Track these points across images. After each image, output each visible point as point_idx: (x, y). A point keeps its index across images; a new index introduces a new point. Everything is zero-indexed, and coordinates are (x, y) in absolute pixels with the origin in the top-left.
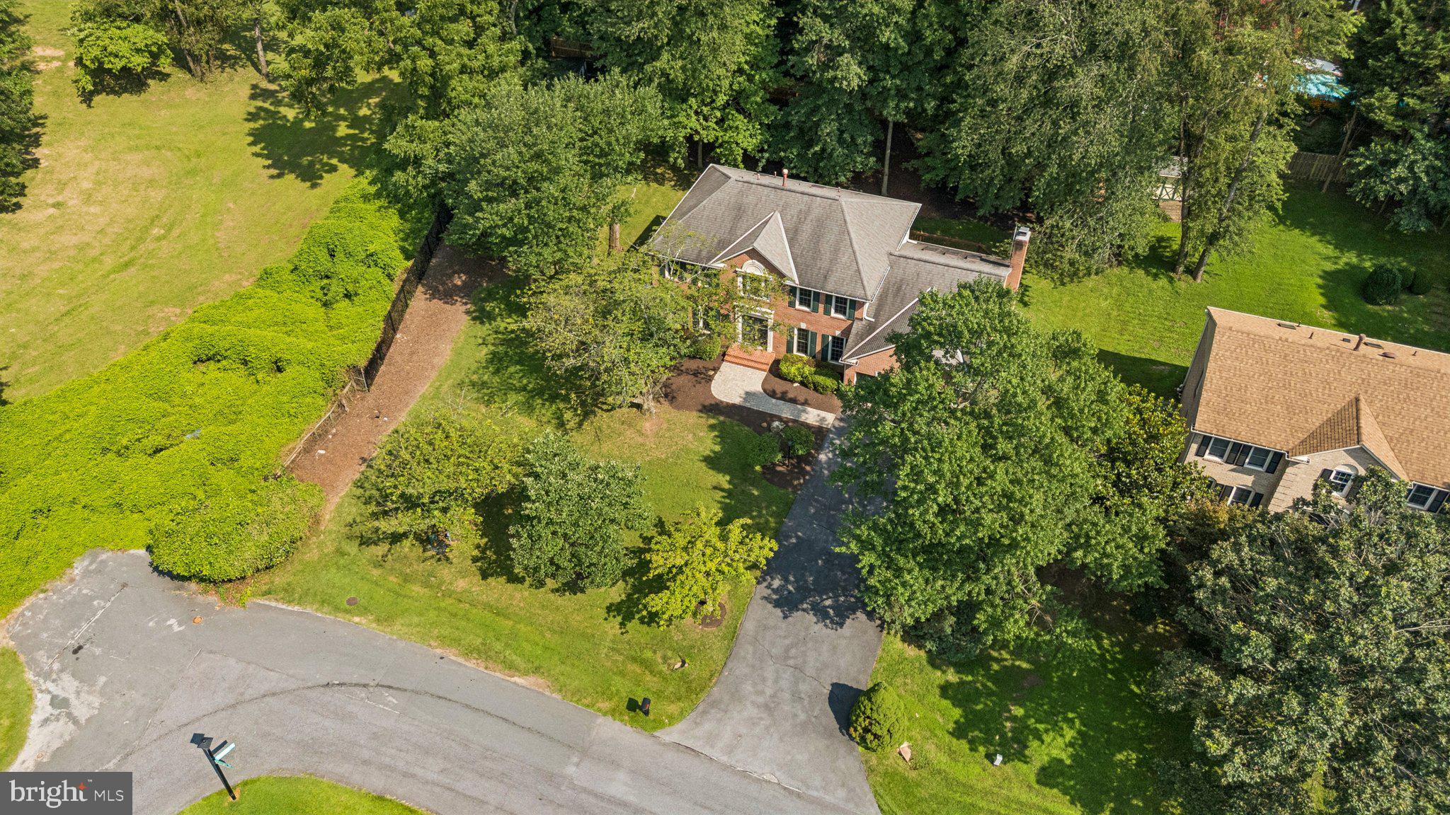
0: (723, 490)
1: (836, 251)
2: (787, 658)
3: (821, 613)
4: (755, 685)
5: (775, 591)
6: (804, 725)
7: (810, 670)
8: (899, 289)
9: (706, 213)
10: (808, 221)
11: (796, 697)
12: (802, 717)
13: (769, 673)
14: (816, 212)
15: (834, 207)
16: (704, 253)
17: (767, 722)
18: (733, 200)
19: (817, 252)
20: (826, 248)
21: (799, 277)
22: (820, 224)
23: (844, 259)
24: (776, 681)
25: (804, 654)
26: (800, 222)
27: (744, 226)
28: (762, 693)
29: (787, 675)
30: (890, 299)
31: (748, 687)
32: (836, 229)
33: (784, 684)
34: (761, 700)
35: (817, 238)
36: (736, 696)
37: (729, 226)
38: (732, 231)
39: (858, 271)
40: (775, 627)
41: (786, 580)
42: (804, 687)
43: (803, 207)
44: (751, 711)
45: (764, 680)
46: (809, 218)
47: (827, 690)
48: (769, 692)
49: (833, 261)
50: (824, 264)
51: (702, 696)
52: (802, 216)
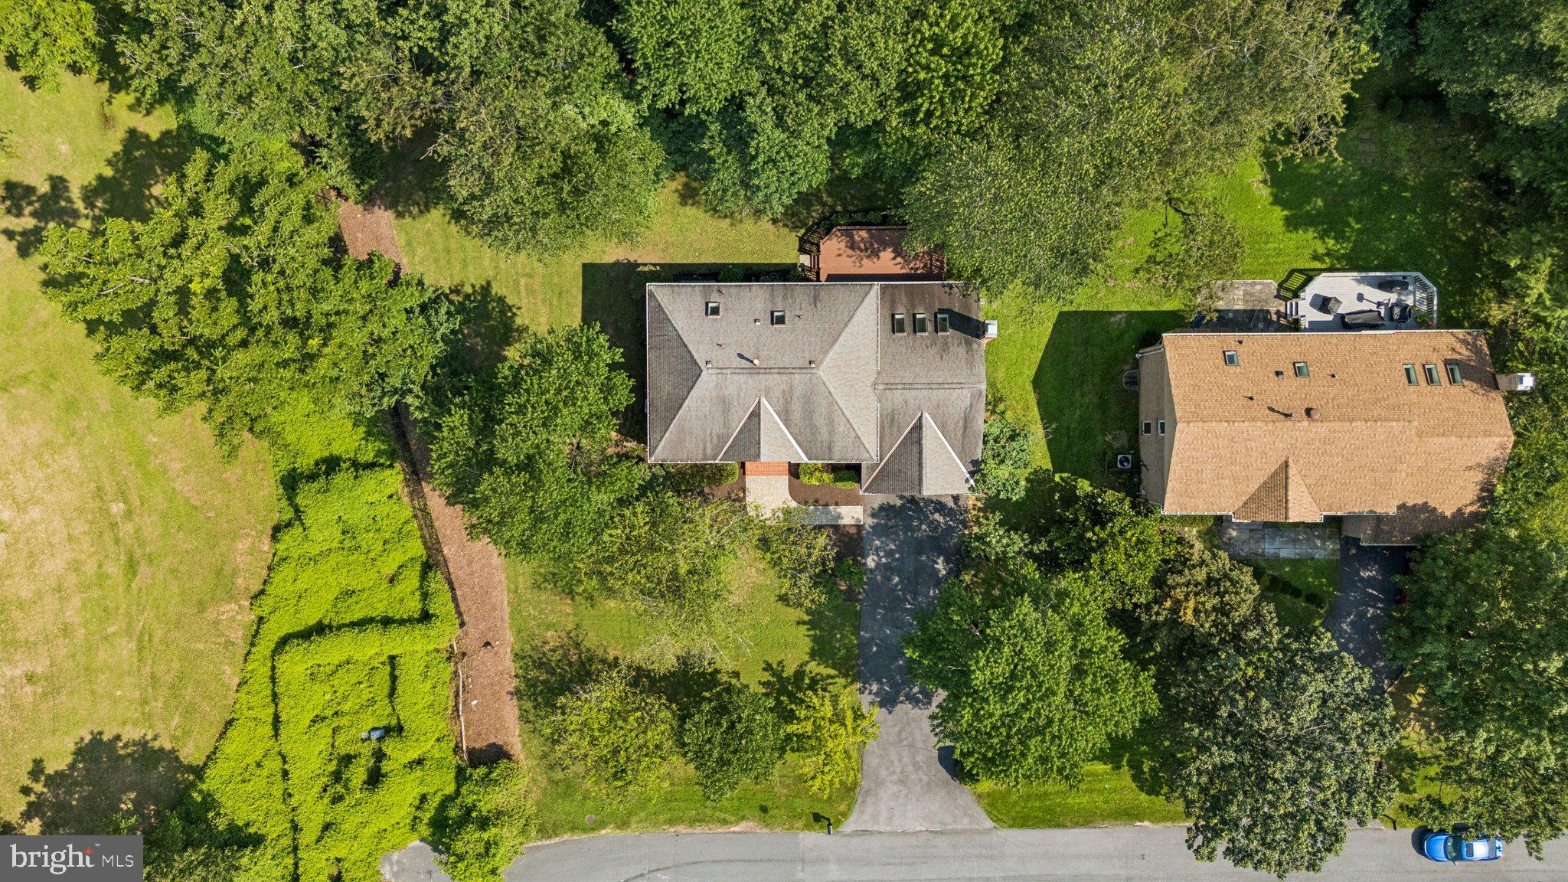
0: (804, 623)
1: (831, 422)
2: (901, 741)
3: (913, 700)
4: (887, 768)
5: (877, 694)
6: (928, 784)
7: (920, 745)
8: (893, 420)
9: (694, 413)
10: (795, 400)
11: (917, 766)
12: (925, 779)
13: (894, 757)
14: (799, 390)
15: (815, 381)
16: (709, 451)
17: (905, 792)
18: (714, 394)
19: (814, 430)
20: (820, 422)
21: (806, 454)
22: (808, 401)
23: (841, 429)
24: (900, 761)
25: (911, 733)
26: (788, 402)
27: (736, 418)
28: (894, 772)
29: (906, 753)
30: (887, 431)
31: (883, 773)
32: (824, 403)
33: (906, 760)
34: (895, 778)
35: (809, 413)
36: (880, 783)
37: (721, 420)
38: (726, 424)
39: (857, 437)
40: (885, 721)
41: (881, 683)
42: (919, 758)
43: (784, 387)
44: (893, 789)
45: (892, 762)
46: (795, 396)
47: (935, 753)
48: (898, 770)
49: (832, 432)
50: (824, 436)
51: (857, 791)
52: (787, 396)
